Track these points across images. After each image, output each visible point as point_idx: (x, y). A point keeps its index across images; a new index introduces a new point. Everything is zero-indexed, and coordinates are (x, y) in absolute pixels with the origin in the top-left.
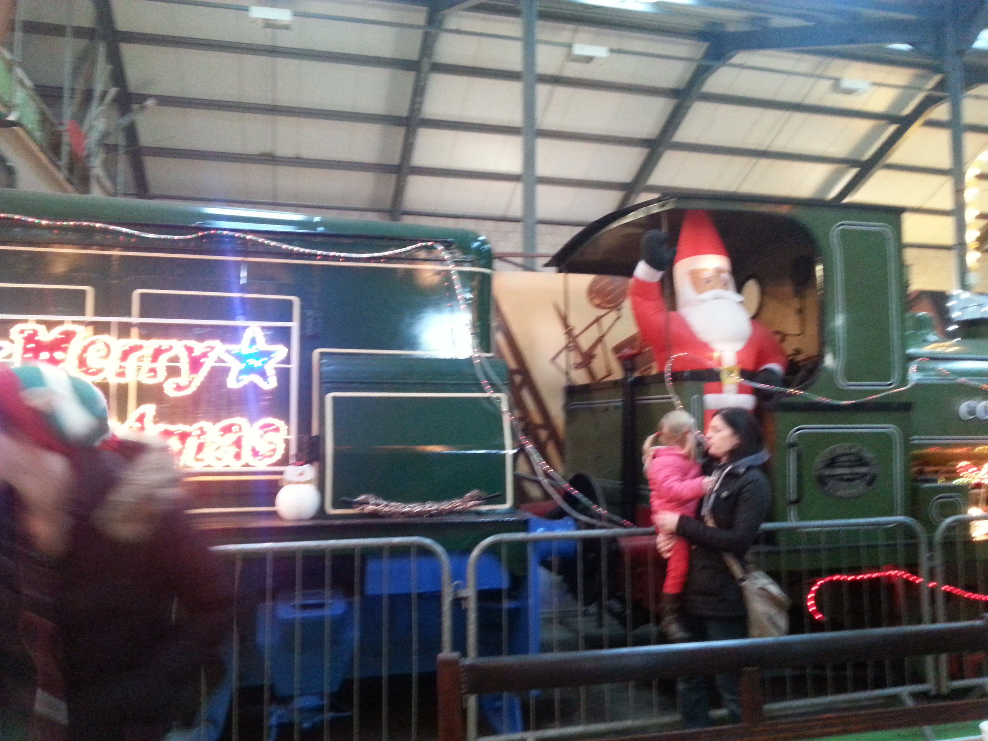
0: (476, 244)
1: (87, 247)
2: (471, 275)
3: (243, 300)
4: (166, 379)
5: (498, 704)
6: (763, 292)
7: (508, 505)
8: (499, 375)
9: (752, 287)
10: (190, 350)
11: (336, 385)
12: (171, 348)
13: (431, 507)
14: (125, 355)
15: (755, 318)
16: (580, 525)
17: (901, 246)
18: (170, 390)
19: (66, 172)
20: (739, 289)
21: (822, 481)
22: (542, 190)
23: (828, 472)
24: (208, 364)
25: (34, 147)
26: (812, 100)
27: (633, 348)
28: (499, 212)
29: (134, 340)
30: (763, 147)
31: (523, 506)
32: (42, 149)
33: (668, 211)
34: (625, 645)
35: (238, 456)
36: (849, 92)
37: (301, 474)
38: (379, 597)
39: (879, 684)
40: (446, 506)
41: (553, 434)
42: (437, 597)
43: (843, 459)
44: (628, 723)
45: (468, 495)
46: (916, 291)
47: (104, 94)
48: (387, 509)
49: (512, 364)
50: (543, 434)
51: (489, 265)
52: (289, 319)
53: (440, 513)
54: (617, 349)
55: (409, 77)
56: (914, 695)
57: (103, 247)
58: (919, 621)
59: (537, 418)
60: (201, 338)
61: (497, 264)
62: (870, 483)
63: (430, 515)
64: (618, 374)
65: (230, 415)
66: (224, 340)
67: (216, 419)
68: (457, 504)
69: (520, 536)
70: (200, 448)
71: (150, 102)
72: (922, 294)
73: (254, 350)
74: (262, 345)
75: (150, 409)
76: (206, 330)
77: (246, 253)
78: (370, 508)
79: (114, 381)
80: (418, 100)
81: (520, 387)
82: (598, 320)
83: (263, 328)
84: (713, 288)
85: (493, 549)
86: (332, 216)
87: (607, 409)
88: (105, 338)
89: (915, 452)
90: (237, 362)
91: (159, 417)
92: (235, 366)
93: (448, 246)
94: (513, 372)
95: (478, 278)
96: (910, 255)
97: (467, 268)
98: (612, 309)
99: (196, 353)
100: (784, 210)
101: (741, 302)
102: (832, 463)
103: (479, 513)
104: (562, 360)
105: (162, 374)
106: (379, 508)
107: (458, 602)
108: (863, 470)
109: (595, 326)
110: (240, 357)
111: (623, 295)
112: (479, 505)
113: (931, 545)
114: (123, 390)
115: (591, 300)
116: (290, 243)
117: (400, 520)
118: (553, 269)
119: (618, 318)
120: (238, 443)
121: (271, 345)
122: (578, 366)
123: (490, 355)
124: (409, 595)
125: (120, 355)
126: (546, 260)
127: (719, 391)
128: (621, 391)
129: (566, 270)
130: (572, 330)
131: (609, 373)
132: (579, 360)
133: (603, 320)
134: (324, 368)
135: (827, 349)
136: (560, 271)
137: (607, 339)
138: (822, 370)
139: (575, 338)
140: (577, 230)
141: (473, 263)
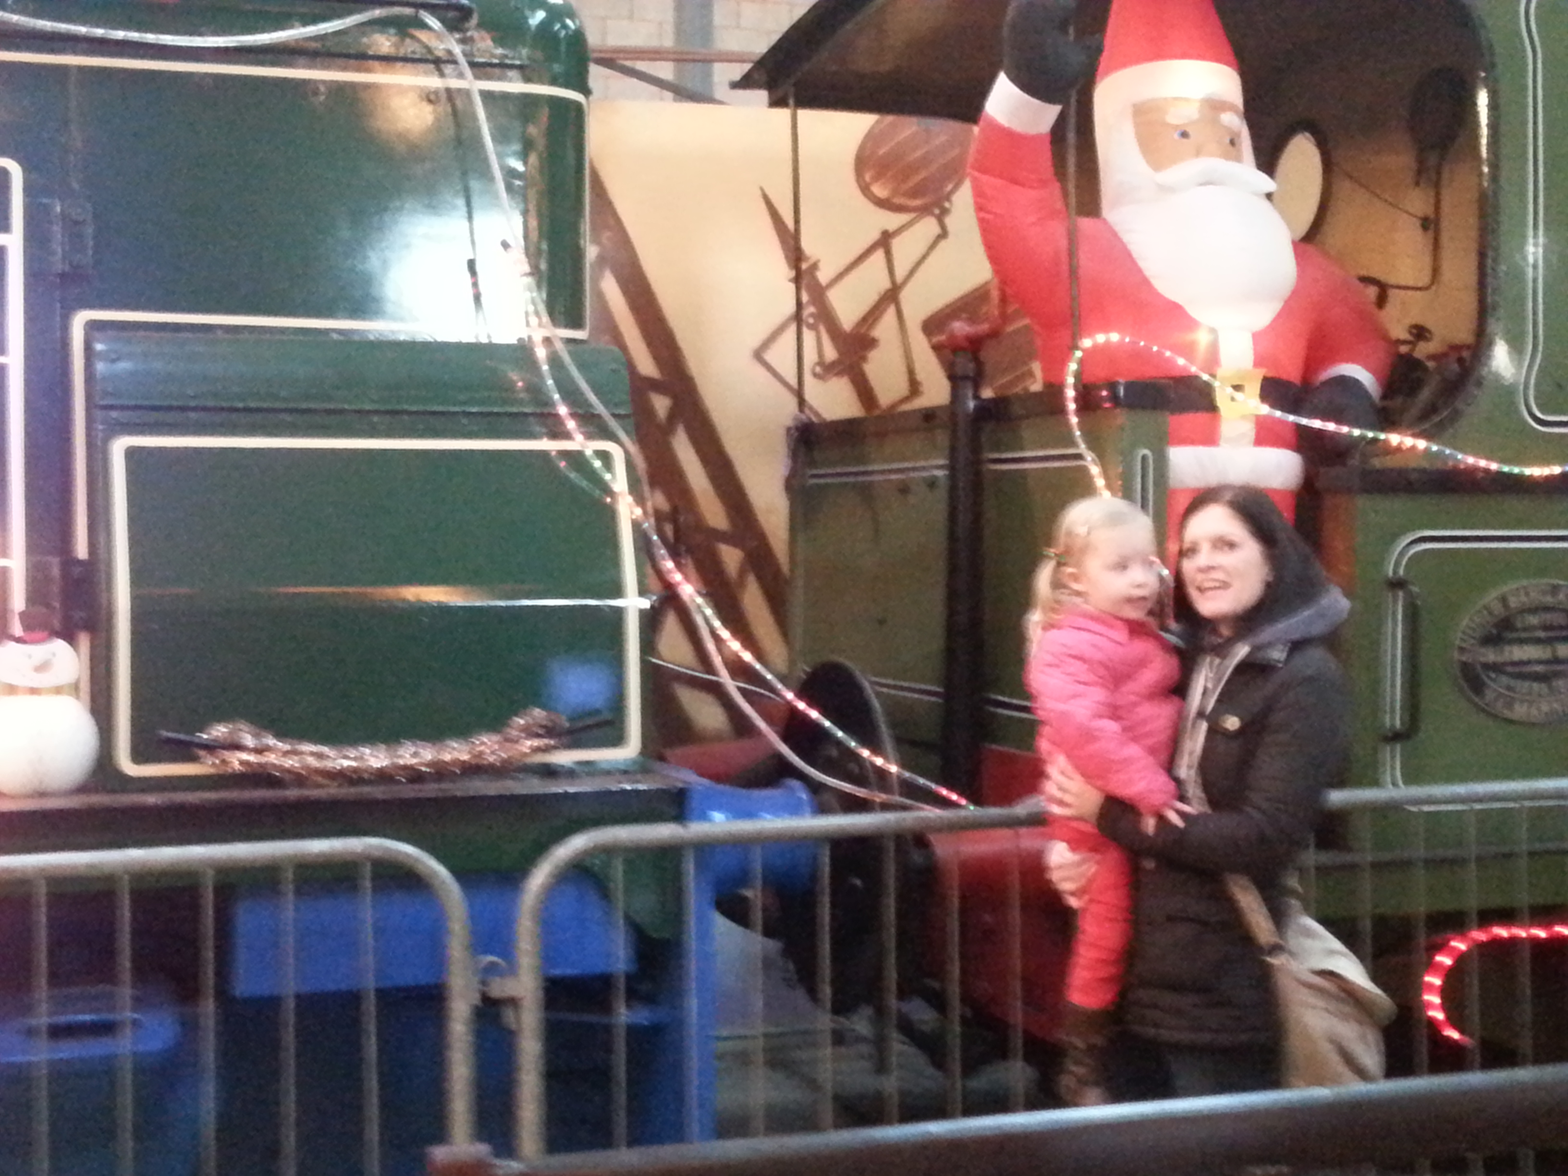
0: (537, 17)
7: (631, 748)
8: (605, 390)
9: (1302, 156)
11: (136, 415)
13: (414, 755)
15: (1308, 239)
20: (1267, 156)
21: (1473, 678)
23: (1490, 656)
27: (975, 319)
31: (672, 753)
37: (42, 667)
40: (456, 751)
41: (758, 558)
45: (520, 721)
49: (645, 363)
50: (731, 557)
51: (575, 78)
53: (441, 771)
54: (934, 325)
59: (714, 514)
63: (415, 776)
64: (936, 391)
68: (487, 746)
78: (240, 760)
82: (885, 241)
84: (1196, 153)
85: (586, 870)
87: (904, 489)
93: (457, 19)
95: (542, 113)
98: (923, 211)
101: (1268, 197)
102: (1500, 631)
103: (550, 772)
107: (490, 1012)
112: (546, 750)
115: (865, 187)
117: (329, 791)
118: (757, 98)
119: (939, 240)
122: (827, 370)
123: (580, 334)
126: (740, 70)
127: (1210, 438)
128: (942, 438)
129: (791, 102)
130: (814, 267)
131: (915, 387)
132: (831, 354)
133: (896, 244)
134: (100, 367)
135: (1494, 326)
136: (777, 102)
137: (906, 296)
138: (1479, 384)
139: (818, 293)
141: (527, 73)
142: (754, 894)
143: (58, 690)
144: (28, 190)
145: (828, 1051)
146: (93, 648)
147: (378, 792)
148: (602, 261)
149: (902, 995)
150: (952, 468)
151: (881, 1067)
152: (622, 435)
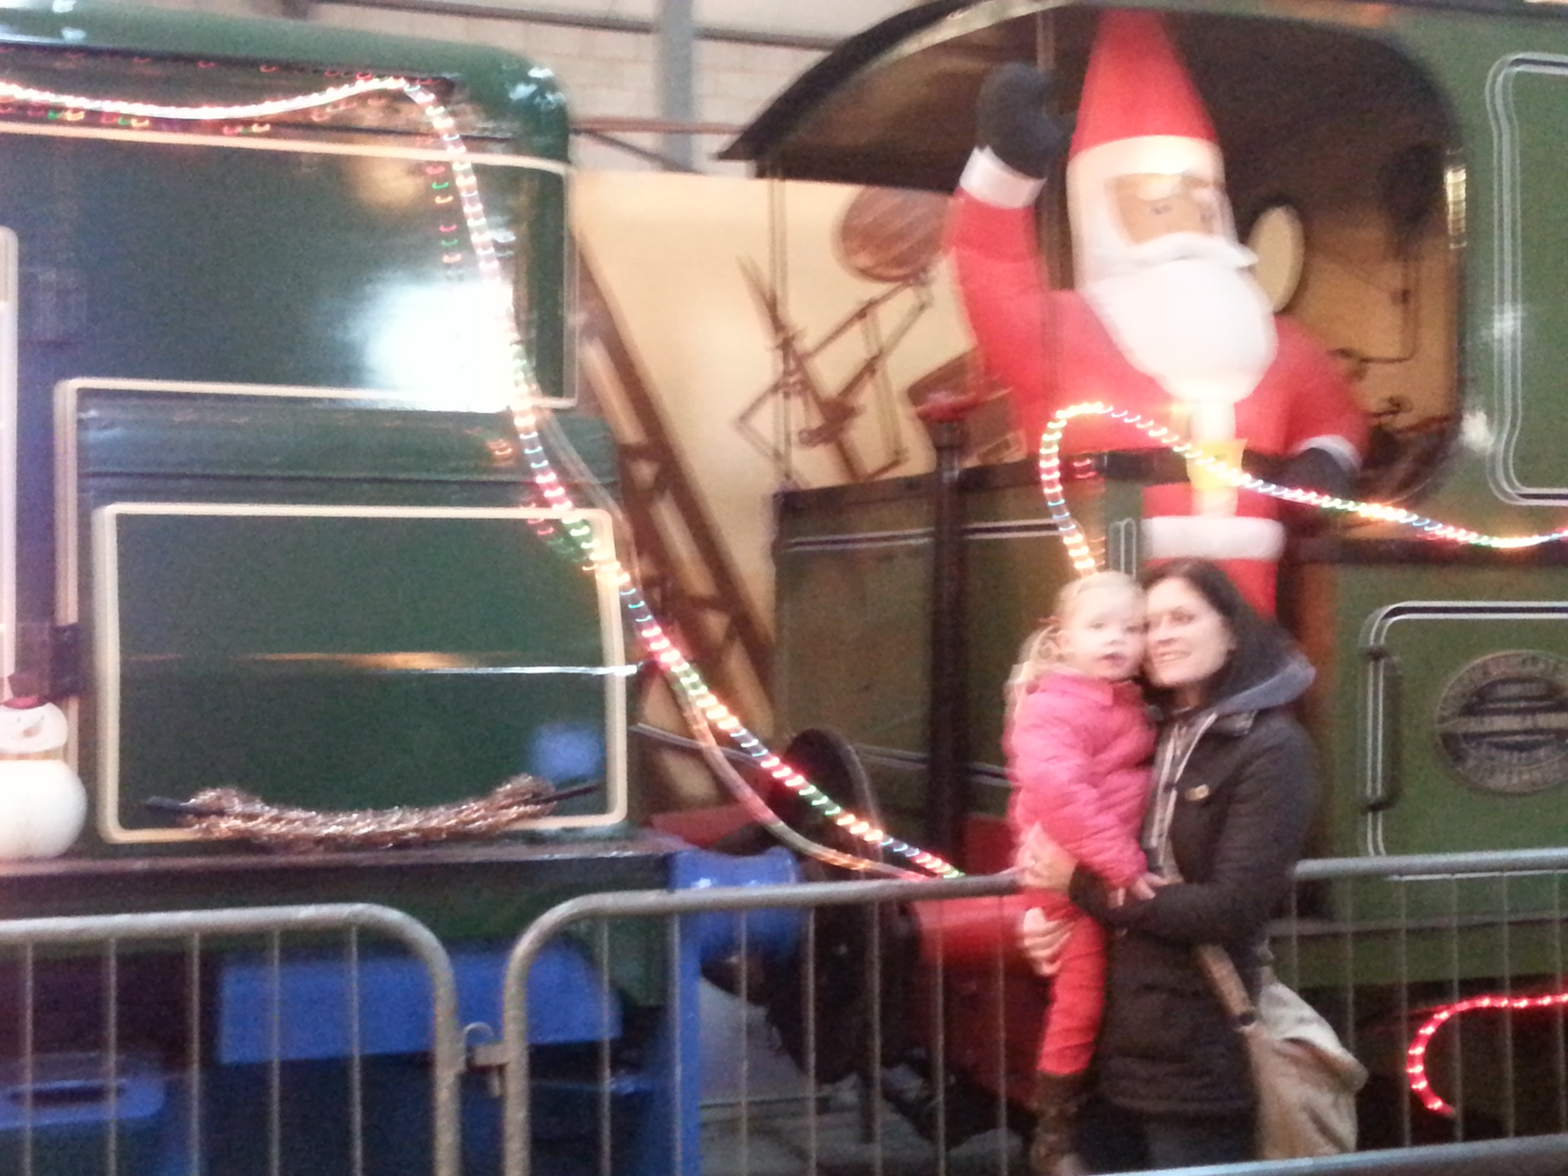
0: (523, 91)
2: (514, 175)
6: (1308, 243)
7: (614, 813)
9: (1278, 227)
11: (128, 483)
13: (400, 821)
15: (1284, 312)
16: (810, 871)
21: (1452, 748)
23: (1474, 725)
27: (956, 389)
31: (658, 819)
37: (30, 732)
38: (258, 1071)
40: (443, 818)
41: (743, 625)
42: (420, 1064)
43: (1505, 691)
45: (506, 787)
48: (276, 828)
49: (629, 431)
50: (715, 624)
51: (560, 153)
53: (427, 839)
54: (917, 393)
59: (697, 581)
61: (580, 147)
63: (401, 843)
64: (919, 460)
68: (474, 813)
69: (647, 897)
78: (226, 826)
81: (651, 496)
82: (865, 312)
84: (1172, 228)
85: (572, 937)
87: (888, 557)
93: (446, 93)
94: (630, 453)
95: (531, 186)
97: (501, 159)
98: (905, 280)
100: (1370, 20)
101: (1248, 269)
102: (1479, 700)
103: (534, 839)
104: (766, 422)
106: (259, 825)
107: (476, 1079)
108: (1558, 720)
109: (857, 329)
111: (932, 244)
112: (534, 816)
115: (848, 255)
117: (315, 858)
118: (741, 167)
119: (922, 307)
122: (812, 438)
123: (565, 403)
124: (342, 1065)
126: (723, 142)
128: (926, 506)
129: (777, 170)
130: (796, 337)
131: (897, 457)
132: (815, 421)
133: (881, 313)
134: (92, 435)
136: (763, 173)
137: (891, 363)
139: (801, 360)
140: (811, 59)
141: (516, 146)
142: (738, 960)
143: (47, 755)
144: (23, 259)
145: (812, 1121)
146: (80, 715)
147: (363, 858)
148: (589, 331)
149: (888, 1062)
150: (937, 536)
151: (867, 1137)
152: (611, 502)
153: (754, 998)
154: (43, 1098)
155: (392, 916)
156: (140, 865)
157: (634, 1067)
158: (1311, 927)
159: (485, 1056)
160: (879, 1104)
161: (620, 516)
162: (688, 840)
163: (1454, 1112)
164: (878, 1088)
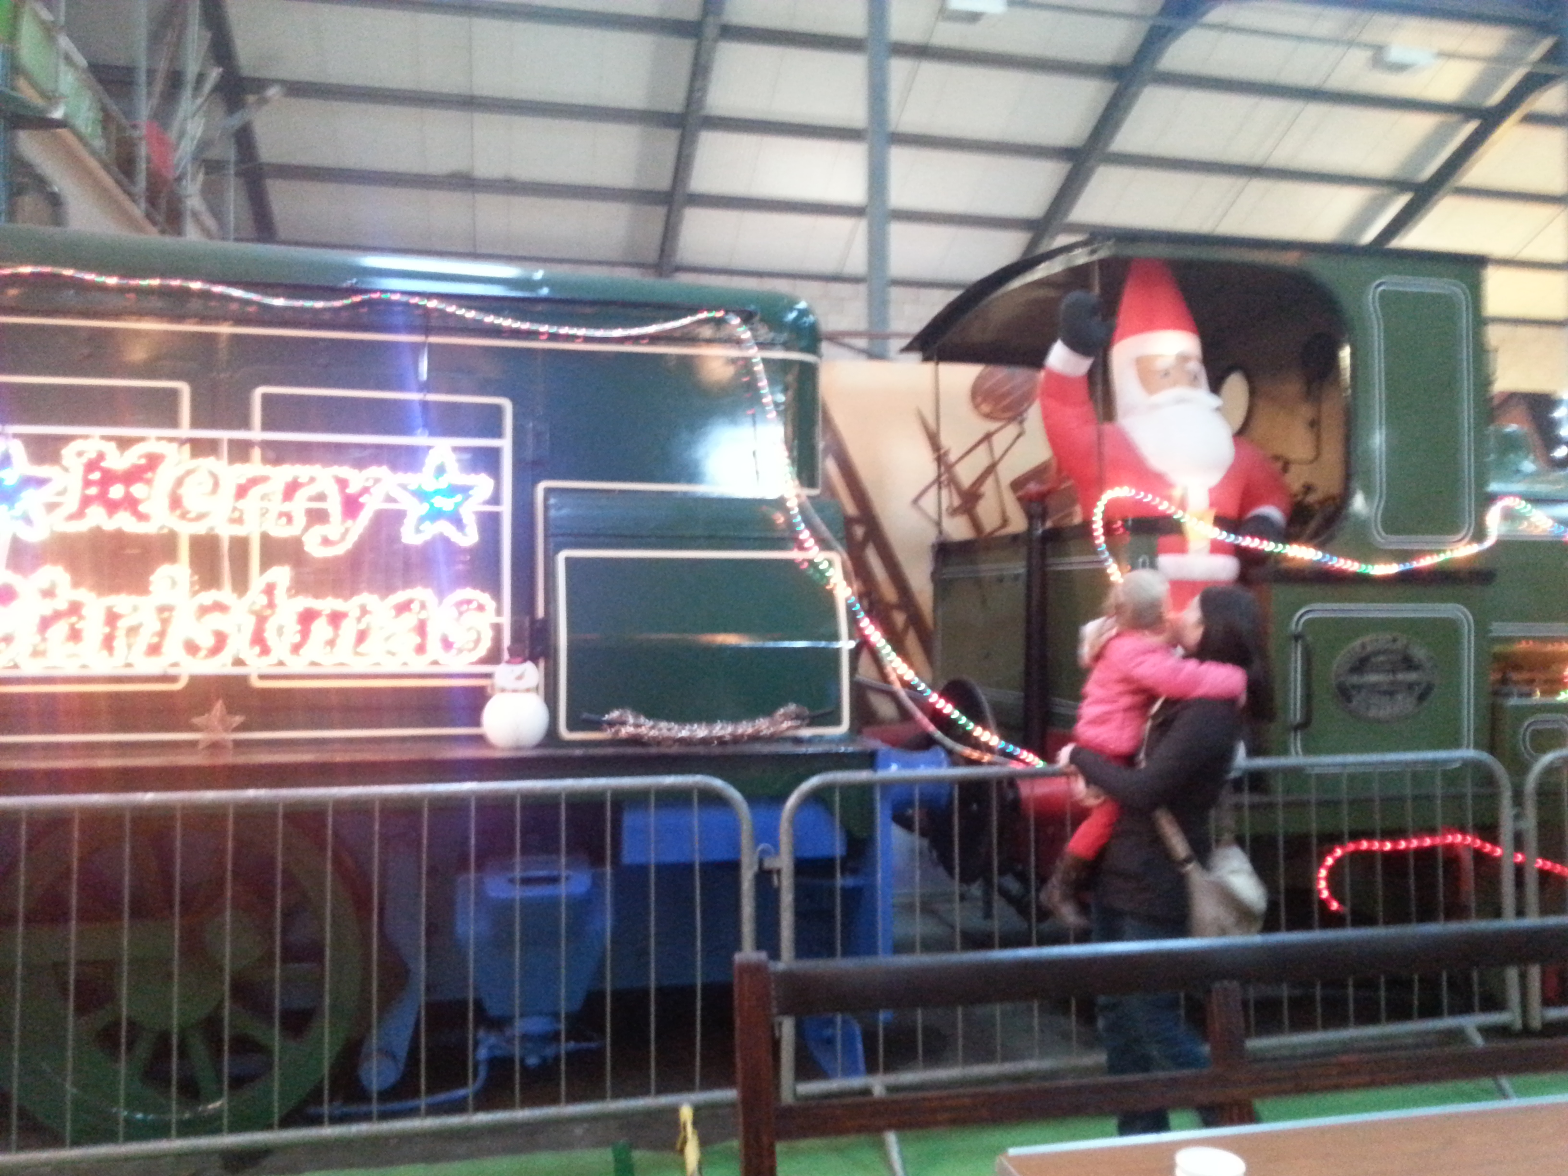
0: (792, 316)
1: (180, 318)
2: (785, 365)
3: (425, 404)
4: (306, 529)
5: (828, 1032)
6: (1253, 393)
7: (844, 727)
8: (829, 525)
9: (1236, 384)
10: (342, 483)
11: (572, 539)
12: (312, 480)
13: (722, 729)
14: (242, 491)
15: (1241, 434)
16: (955, 760)
17: (1480, 322)
18: (314, 547)
19: (143, 205)
20: (1216, 385)
21: (1345, 693)
22: (897, 231)
23: (1355, 679)
24: (372, 505)
25: (93, 164)
26: (1338, 82)
27: (1041, 482)
28: (829, 267)
29: (255, 467)
30: (1256, 159)
31: (867, 730)
32: (106, 167)
33: (1102, 263)
34: (1027, 944)
35: (421, 649)
36: (1400, 68)
37: (520, 678)
38: (643, 869)
39: (1431, 1010)
40: (745, 728)
41: (915, 619)
42: (733, 867)
43: (1381, 658)
44: (1032, 1065)
45: (782, 711)
46: (1502, 393)
47: (201, 78)
48: (653, 733)
49: (851, 509)
50: (899, 618)
51: (813, 348)
52: (497, 433)
53: (736, 740)
54: (1017, 485)
55: (684, 48)
56: (1487, 1031)
57: (203, 319)
58: (1497, 913)
59: (889, 593)
60: (360, 464)
61: (825, 347)
62: (1422, 698)
63: (721, 741)
64: (1018, 523)
65: (408, 584)
66: (394, 467)
67: (387, 589)
68: (763, 725)
69: (863, 775)
70: (362, 636)
71: (273, 92)
72: (1512, 398)
73: (444, 483)
74: (456, 475)
75: (281, 575)
76: (366, 453)
77: (427, 330)
78: (626, 731)
79: (226, 532)
80: (698, 84)
81: (863, 545)
82: (988, 437)
83: (456, 449)
84: (1175, 384)
85: (819, 797)
86: (563, 271)
87: (1001, 580)
88: (208, 463)
89: (1498, 648)
90: (415, 501)
91: (299, 587)
92: (414, 509)
93: (747, 318)
94: (849, 522)
95: (796, 370)
96: (1494, 335)
97: (779, 354)
98: (1011, 420)
99: (352, 490)
100: (1290, 259)
101: (1218, 409)
102: (1361, 665)
103: (798, 741)
104: (929, 502)
105: (300, 520)
106: (643, 730)
107: (764, 877)
108: (1412, 676)
109: (983, 448)
110: (421, 495)
111: (1026, 399)
112: (797, 727)
113: (1518, 798)
114: (240, 546)
115: (977, 407)
116: (498, 312)
117: (675, 749)
118: (915, 357)
119: (1019, 436)
120: (421, 629)
121: (469, 474)
122: (954, 512)
123: (815, 492)
124: (689, 867)
125: (233, 491)
126: (905, 342)
127: (1181, 548)
128: (1024, 550)
129: (935, 357)
130: (946, 454)
131: (1005, 522)
132: (957, 502)
133: (996, 439)
134: (553, 513)
135: (1355, 484)
136: (927, 359)
137: (1001, 468)
138: (1347, 518)
139: (950, 468)
140: (954, 295)
141: (787, 346)
142: (916, 814)
143: (528, 690)
144: (516, 416)
145: (957, 905)
146: (546, 668)
147: (701, 750)
148: (826, 450)
149: (1002, 873)
150: (1029, 567)
151: (988, 914)
152: (840, 548)
153: (923, 834)
154: (526, 881)
155: (717, 783)
156: (578, 752)
157: (854, 872)
158: (1257, 798)
159: (769, 864)
160: (996, 896)
161: (845, 556)
162: (884, 741)
163: (1346, 910)
164: (996, 888)
